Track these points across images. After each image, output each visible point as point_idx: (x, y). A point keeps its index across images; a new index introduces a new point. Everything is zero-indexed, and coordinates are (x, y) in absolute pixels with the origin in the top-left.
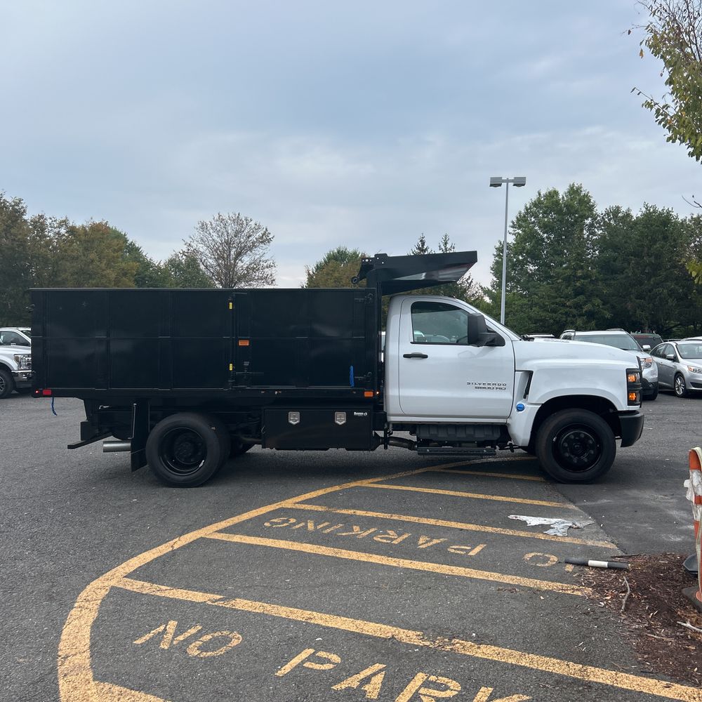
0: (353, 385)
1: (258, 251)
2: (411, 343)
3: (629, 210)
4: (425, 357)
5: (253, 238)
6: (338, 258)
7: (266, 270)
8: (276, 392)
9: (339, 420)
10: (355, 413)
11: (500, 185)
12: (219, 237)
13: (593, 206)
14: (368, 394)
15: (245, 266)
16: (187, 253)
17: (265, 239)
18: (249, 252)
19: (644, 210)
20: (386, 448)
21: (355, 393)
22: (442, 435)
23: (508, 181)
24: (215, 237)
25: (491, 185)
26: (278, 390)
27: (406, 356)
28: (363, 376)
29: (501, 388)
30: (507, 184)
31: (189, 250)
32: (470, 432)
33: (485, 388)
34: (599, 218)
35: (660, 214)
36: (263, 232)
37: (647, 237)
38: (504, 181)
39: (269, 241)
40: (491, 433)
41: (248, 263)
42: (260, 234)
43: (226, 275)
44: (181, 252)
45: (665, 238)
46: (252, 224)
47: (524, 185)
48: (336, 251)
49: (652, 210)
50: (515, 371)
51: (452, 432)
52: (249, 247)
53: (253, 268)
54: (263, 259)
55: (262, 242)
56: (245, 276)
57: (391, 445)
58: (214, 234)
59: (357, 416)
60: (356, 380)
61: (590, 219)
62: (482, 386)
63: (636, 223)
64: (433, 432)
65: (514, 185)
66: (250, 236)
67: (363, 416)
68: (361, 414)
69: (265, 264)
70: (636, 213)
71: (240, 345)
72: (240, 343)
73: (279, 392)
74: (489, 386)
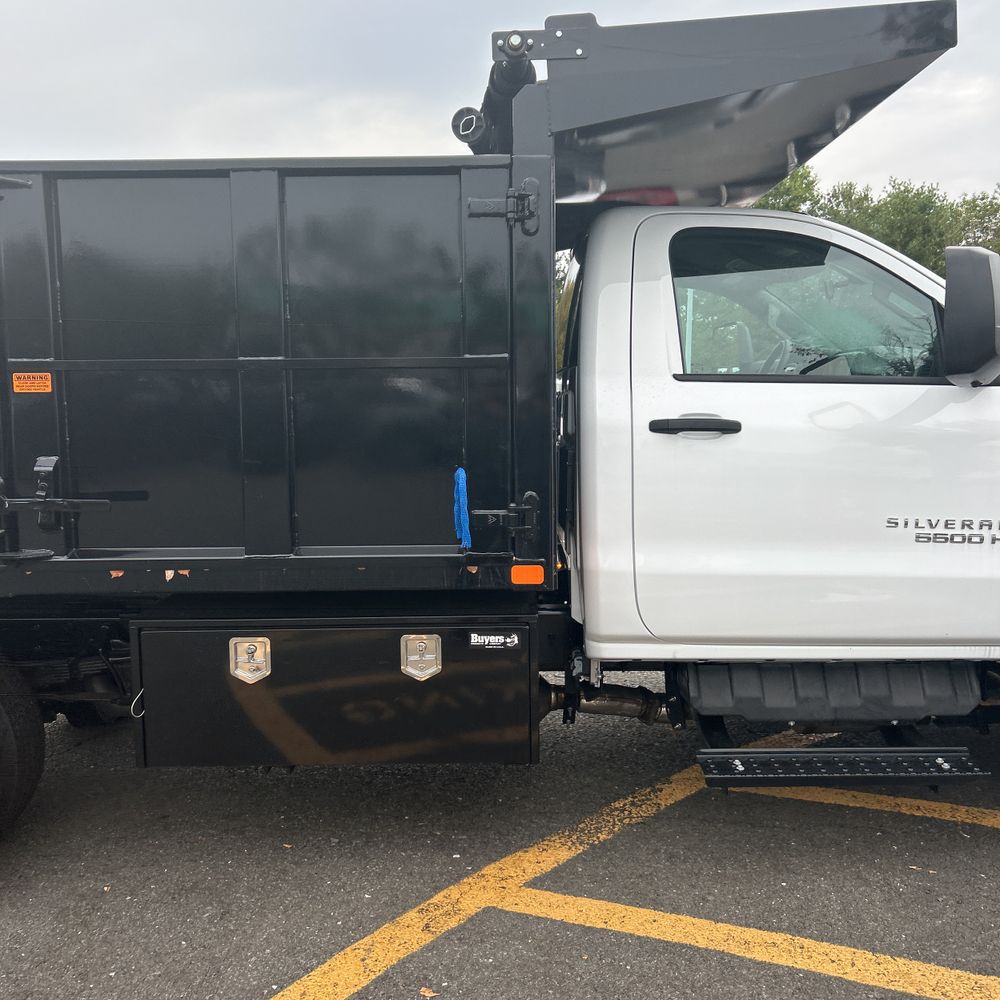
0: (467, 543)
2: (676, 377)
3: (867, 189)
4: (731, 428)
9: (414, 664)
10: (475, 639)
13: (813, 182)
14: (526, 574)
19: (890, 189)
20: (569, 718)
21: (474, 570)
22: (778, 699)
26: (170, 565)
27: (658, 427)
28: (505, 507)
32: (875, 688)
33: (950, 539)
34: (822, 201)
35: (918, 194)
37: (900, 228)
40: (948, 692)
45: (927, 231)
49: (902, 188)
51: (811, 690)
57: (587, 710)
59: (481, 649)
60: (478, 526)
61: (808, 203)
62: (940, 529)
63: (877, 209)
64: (748, 689)
67: (504, 649)
68: (495, 640)
70: (879, 194)
71: (16, 390)
72: (15, 383)
73: (181, 572)
74: (967, 532)
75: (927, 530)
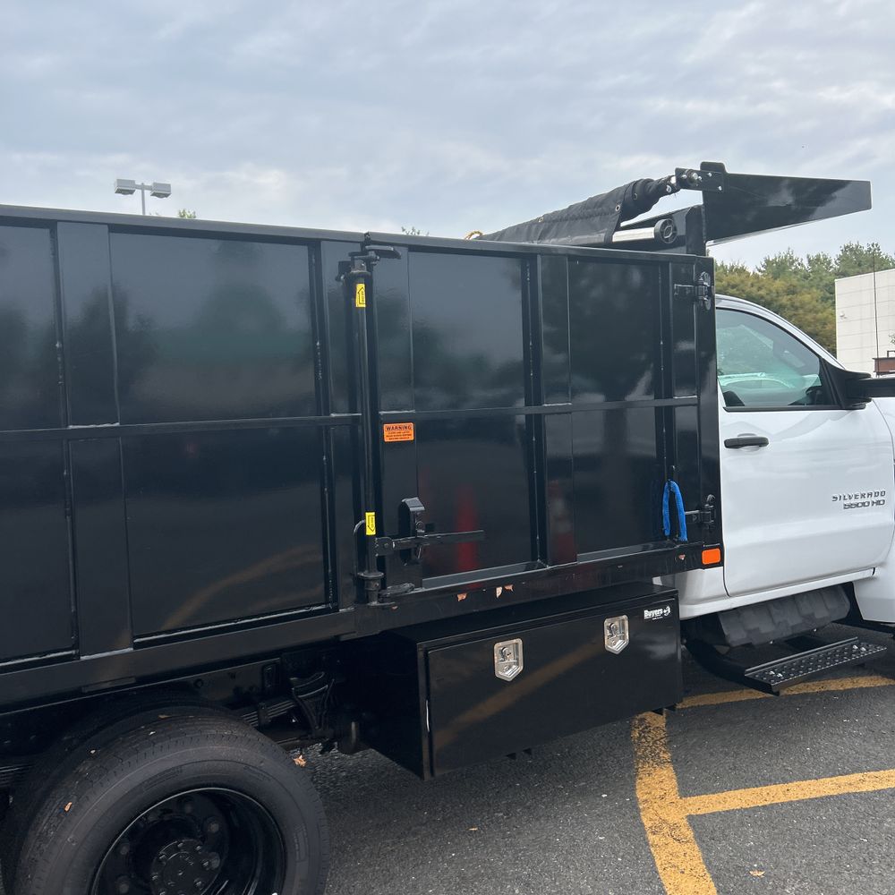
2: (725, 409)
4: (761, 442)
8: (499, 591)
10: (646, 614)
11: (131, 192)
21: (682, 557)
22: (766, 627)
23: (143, 188)
25: (119, 191)
26: (502, 583)
27: (729, 444)
28: (700, 508)
29: (879, 500)
30: (143, 193)
32: (806, 609)
33: (857, 505)
38: (138, 187)
40: (836, 604)
47: (166, 195)
51: (779, 616)
59: (650, 620)
62: (853, 501)
64: (751, 624)
65: (154, 194)
67: (664, 618)
68: (657, 612)
71: (387, 440)
72: (386, 433)
73: (507, 588)
74: (863, 500)
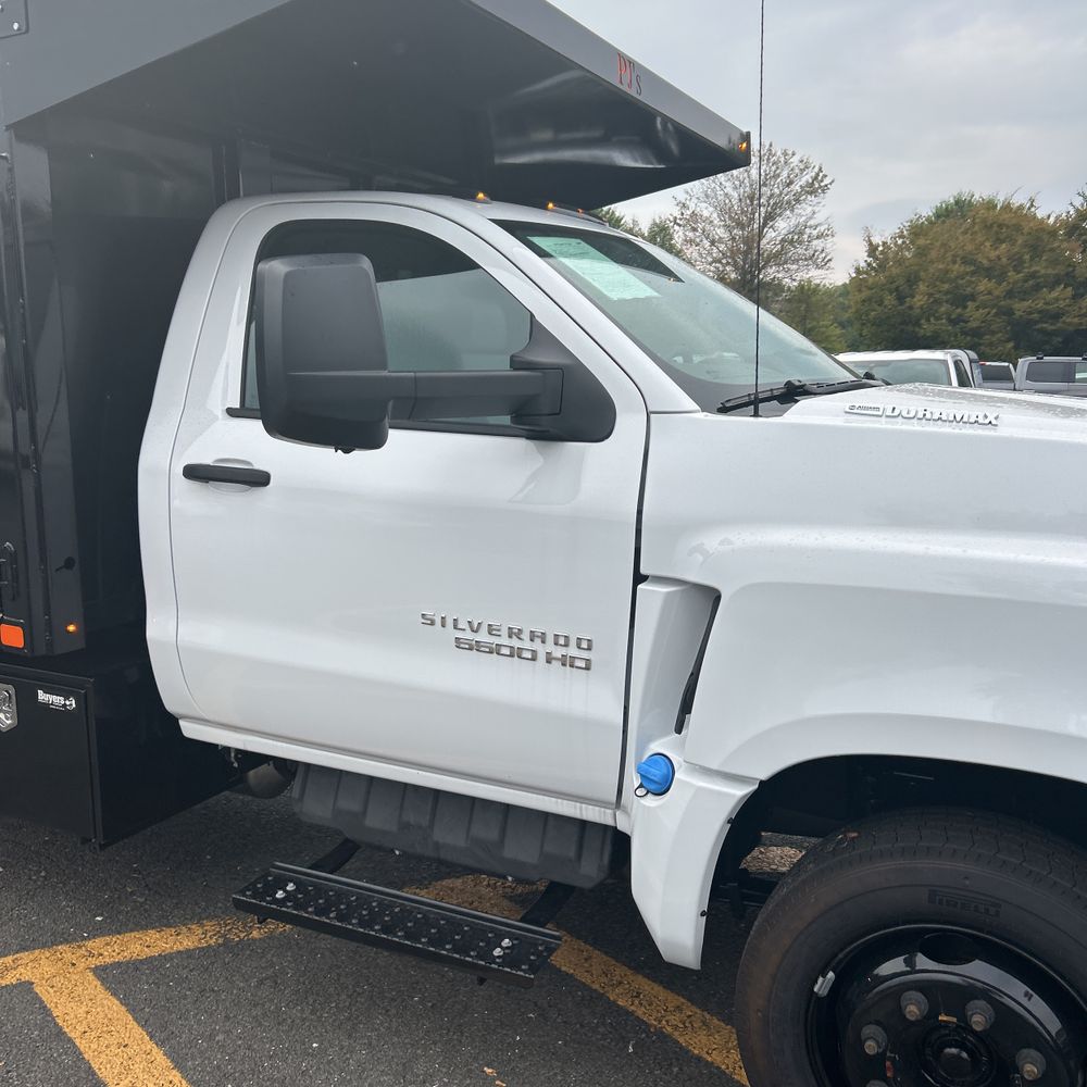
1: (804, 209)
2: (231, 412)
5: (796, 187)
6: (956, 212)
7: (815, 242)
10: (42, 696)
12: (735, 188)
15: (780, 238)
16: (681, 219)
17: (815, 188)
18: (788, 212)
24: (729, 190)
27: (194, 473)
29: (574, 657)
31: (682, 214)
33: (495, 650)
36: (813, 174)
39: (824, 189)
41: (784, 232)
42: (807, 178)
43: (746, 253)
44: (672, 219)
46: (795, 160)
48: (952, 201)
50: (639, 578)
52: (789, 202)
53: (793, 239)
54: (811, 222)
55: (811, 193)
56: (777, 255)
58: (728, 184)
59: (46, 706)
62: (483, 637)
66: (791, 183)
67: (63, 713)
68: (58, 700)
69: (815, 233)
74: (516, 643)
75: (468, 635)
